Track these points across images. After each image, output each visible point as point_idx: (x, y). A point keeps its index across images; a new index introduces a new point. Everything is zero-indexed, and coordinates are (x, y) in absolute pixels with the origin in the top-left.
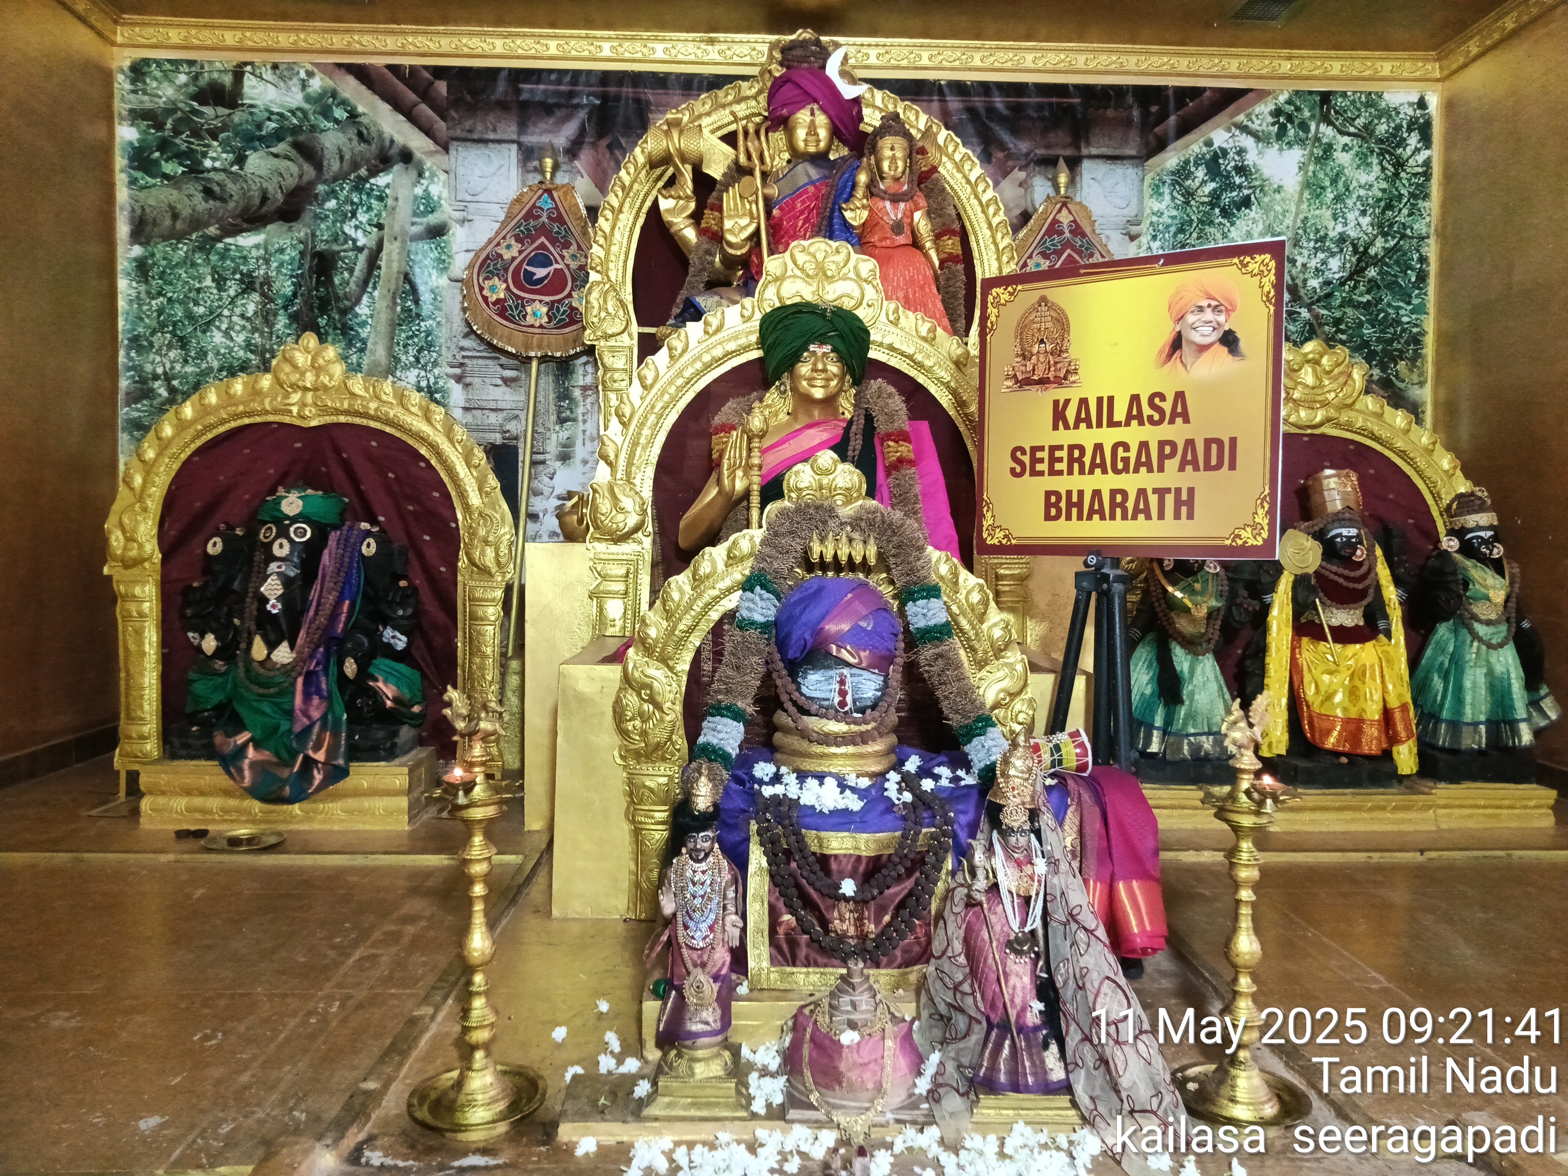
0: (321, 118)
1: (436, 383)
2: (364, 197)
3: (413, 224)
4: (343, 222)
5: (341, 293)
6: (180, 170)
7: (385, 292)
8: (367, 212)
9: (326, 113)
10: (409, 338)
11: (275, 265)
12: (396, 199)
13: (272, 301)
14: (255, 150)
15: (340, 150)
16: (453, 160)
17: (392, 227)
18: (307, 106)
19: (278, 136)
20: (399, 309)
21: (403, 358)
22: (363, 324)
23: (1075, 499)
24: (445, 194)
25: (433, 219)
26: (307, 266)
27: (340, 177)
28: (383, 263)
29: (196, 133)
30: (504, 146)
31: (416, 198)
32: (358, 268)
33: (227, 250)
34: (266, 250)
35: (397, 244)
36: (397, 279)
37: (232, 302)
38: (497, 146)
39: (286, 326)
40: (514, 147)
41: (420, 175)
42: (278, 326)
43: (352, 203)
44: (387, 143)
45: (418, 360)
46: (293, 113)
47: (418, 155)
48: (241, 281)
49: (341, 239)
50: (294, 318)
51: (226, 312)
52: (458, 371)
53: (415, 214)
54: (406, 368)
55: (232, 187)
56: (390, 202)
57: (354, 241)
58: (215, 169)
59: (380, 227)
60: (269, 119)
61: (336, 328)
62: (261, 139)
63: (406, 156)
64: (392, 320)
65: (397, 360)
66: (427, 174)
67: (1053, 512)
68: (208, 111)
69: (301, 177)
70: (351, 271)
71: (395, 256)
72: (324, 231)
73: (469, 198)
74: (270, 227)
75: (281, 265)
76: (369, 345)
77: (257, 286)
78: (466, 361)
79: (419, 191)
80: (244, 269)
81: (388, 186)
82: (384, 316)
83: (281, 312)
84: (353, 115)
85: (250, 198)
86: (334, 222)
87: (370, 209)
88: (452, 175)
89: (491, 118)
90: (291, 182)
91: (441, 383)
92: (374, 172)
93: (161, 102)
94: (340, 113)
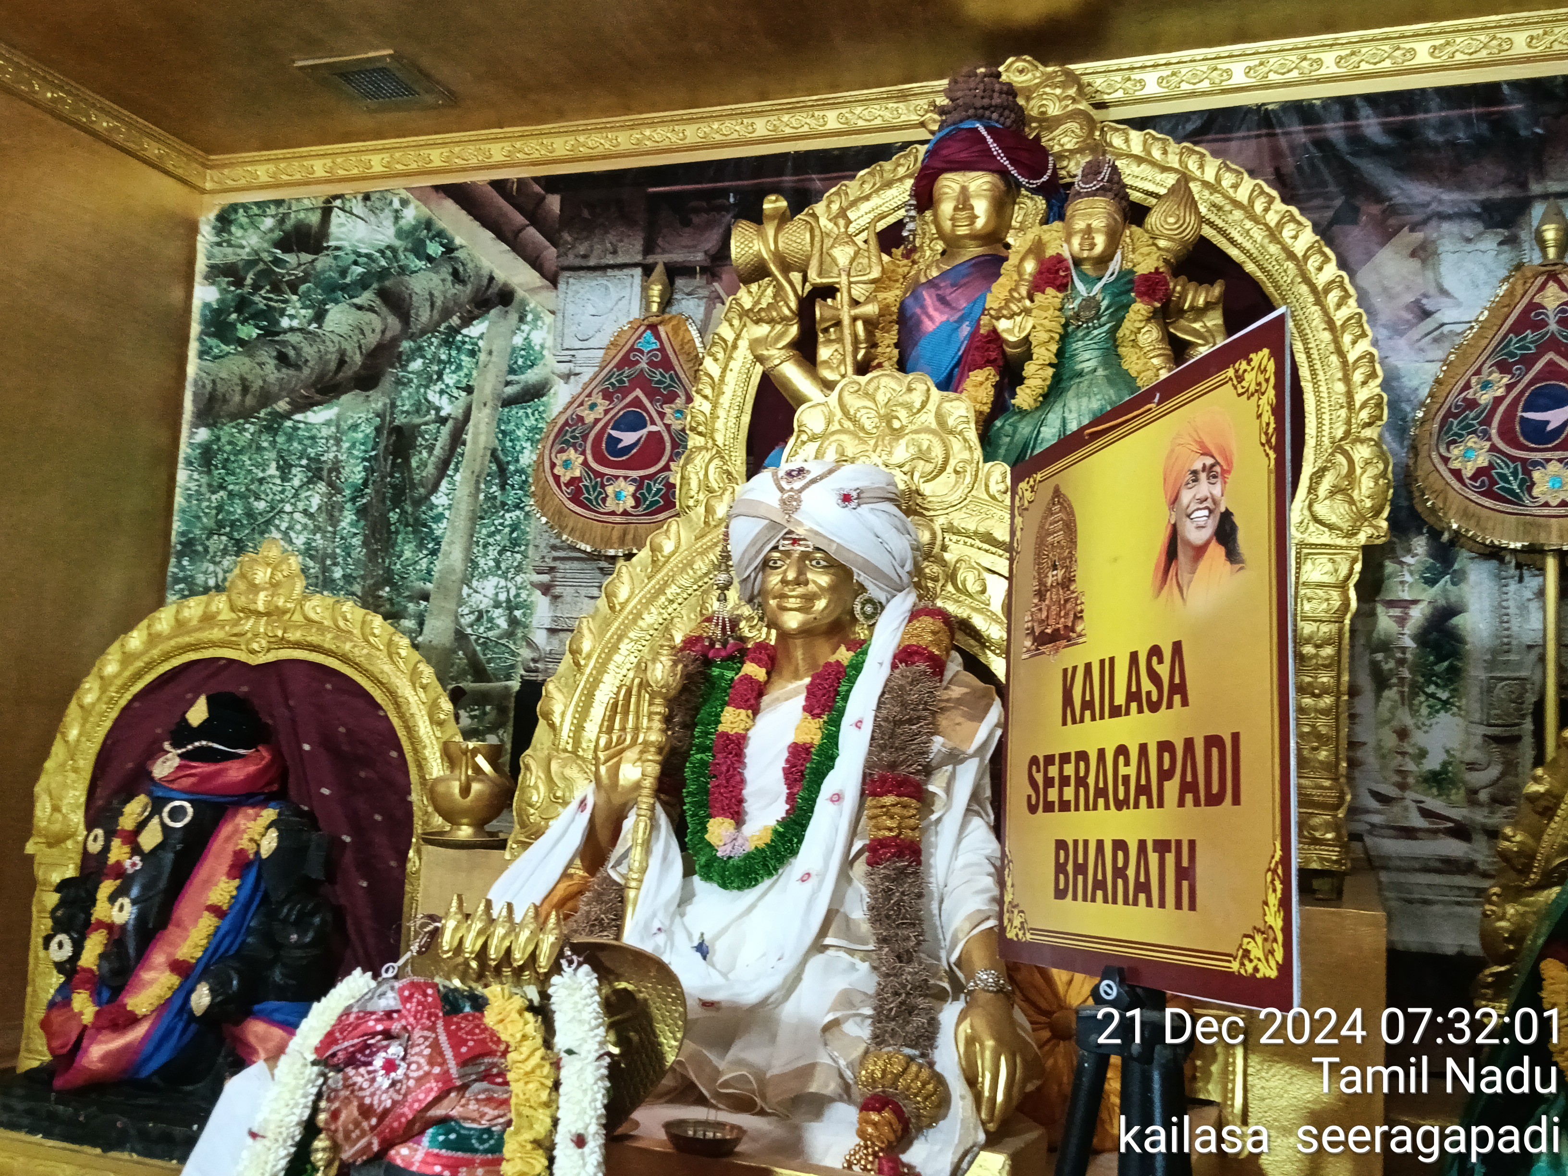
0: (412, 256)
1: (517, 595)
2: (454, 353)
3: (508, 383)
4: (427, 387)
5: (417, 478)
6: (255, 332)
7: (468, 474)
8: (454, 372)
9: (419, 250)
10: (491, 535)
11: (346, 445)
12: (490, 353)
13: (339, 491)
14: (336, 302)
15: (431, 295)
16: (561, 296)
17: (482, 390)
18: (397, 243)
19: (363, 283)
20: (482, 496)
21: (482, 562)
22: (438, 518)
24: (549, 343)
25: (531, 376)
26: (382, 446)
27: (432, 329)
28: (468, 437)
29: (276, 288)
30: (626, 271)
31: (514, 350)
32: (439, 445)
33: (295, 429)
34: (338, 427)
35: (487, 411)
36: (483, 456)
37: (296, 495)
38: (617, 272)
39: (352, 524)
40: (638, 272)
41: (522, 319)
42: (343, 524)
43: (440, 361)
44: (485, 282)
45: (498, 563)
46: (382, 252)
47: (520, 293)
48: (308, 468)
49: (424, 409)
50: (362, 512)
51: (288, 508)
52: (545, 578)
53: (512, 371)
54: (484, 576)
55: (309, 351)
56: (482, 357)
57: (438, 409)
58: (292, 329)
59: (469, 390)
60: (356, 263)
61: (407, 525)
62: (344, 288)
63: (506, 297)
64: (473, 511)
65: (475, 565)
66: (530, 317)
68: (291, 259)
69: (383, 332)
70: (431, 449)
71: (483, 428)
72: (406, 400)
73: (579, 345)
74: (344, 398)
75: (353, 446)
76: (444, 546)
77: (325, 473)
78: (557, 564)
79: (518, 340)
80: (311, 452)
81: (481, 337)
82: (464, 507)
83: (348, 505)
84: (450, 249)
85: (327, 362)
86: (419, 387)
87: (459, 367)
88: (560, 315)
89: (611, 237)
90: (372, 340)
91: (524, 595)
92: (467, 321)
93: (244, 254)
94: (434, 249)
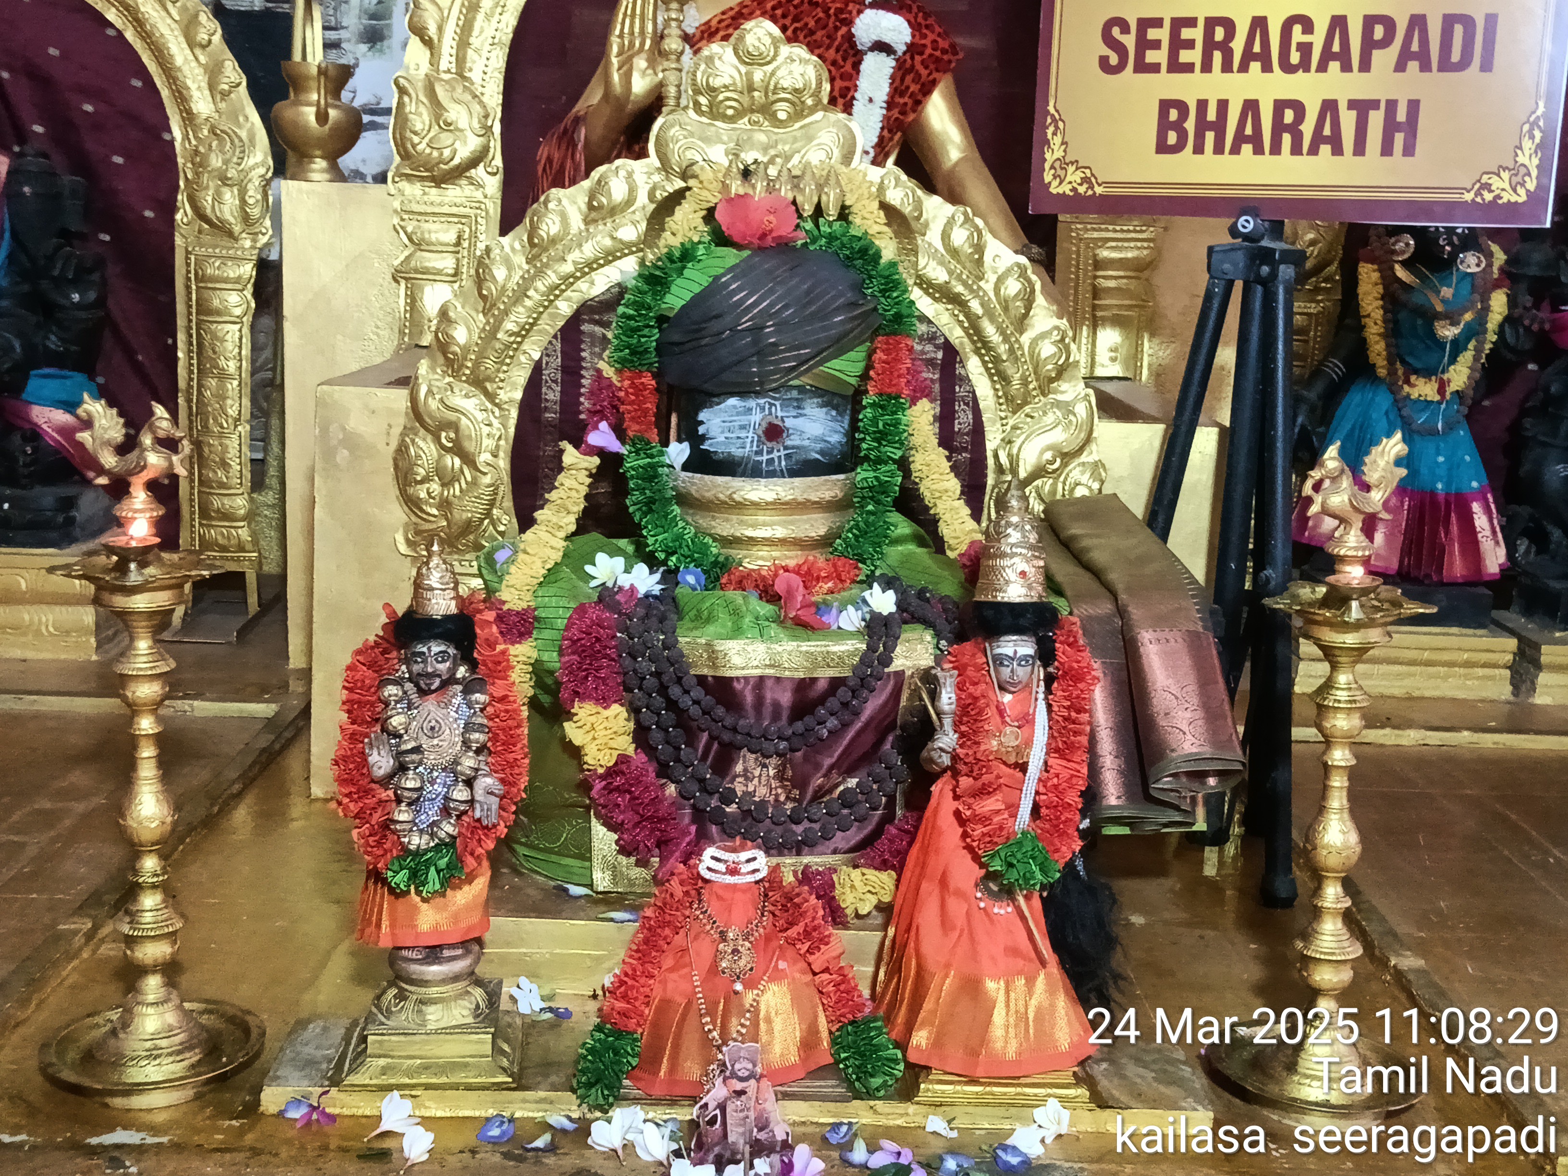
23: (1212, 115)
67: (1172, 138)
